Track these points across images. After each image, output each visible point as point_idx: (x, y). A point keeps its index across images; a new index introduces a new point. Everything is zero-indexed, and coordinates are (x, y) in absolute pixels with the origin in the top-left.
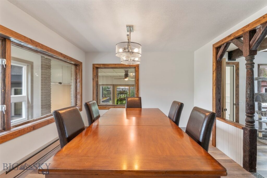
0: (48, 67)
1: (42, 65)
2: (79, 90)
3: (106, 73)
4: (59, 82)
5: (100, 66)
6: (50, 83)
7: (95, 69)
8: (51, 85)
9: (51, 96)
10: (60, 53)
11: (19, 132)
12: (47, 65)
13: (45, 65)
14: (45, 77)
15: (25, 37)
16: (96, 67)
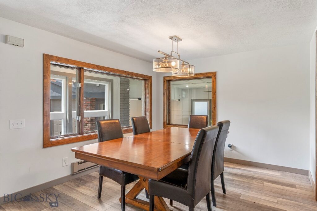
0: (125, 83)
1: (121, 81)
2: (148, 107)
3: (196, 84)
4: (138, 98)
5: (171, 78)
6: (129, 99)
7: (166, 82)
8: (130, 101)
9: (129, 112)
10: (124, 71)
11: (88, 137)
12: (125, 81)
13: (124, 81)
14: (123, 94)
15: (92, 64)
16: (167, 80)
